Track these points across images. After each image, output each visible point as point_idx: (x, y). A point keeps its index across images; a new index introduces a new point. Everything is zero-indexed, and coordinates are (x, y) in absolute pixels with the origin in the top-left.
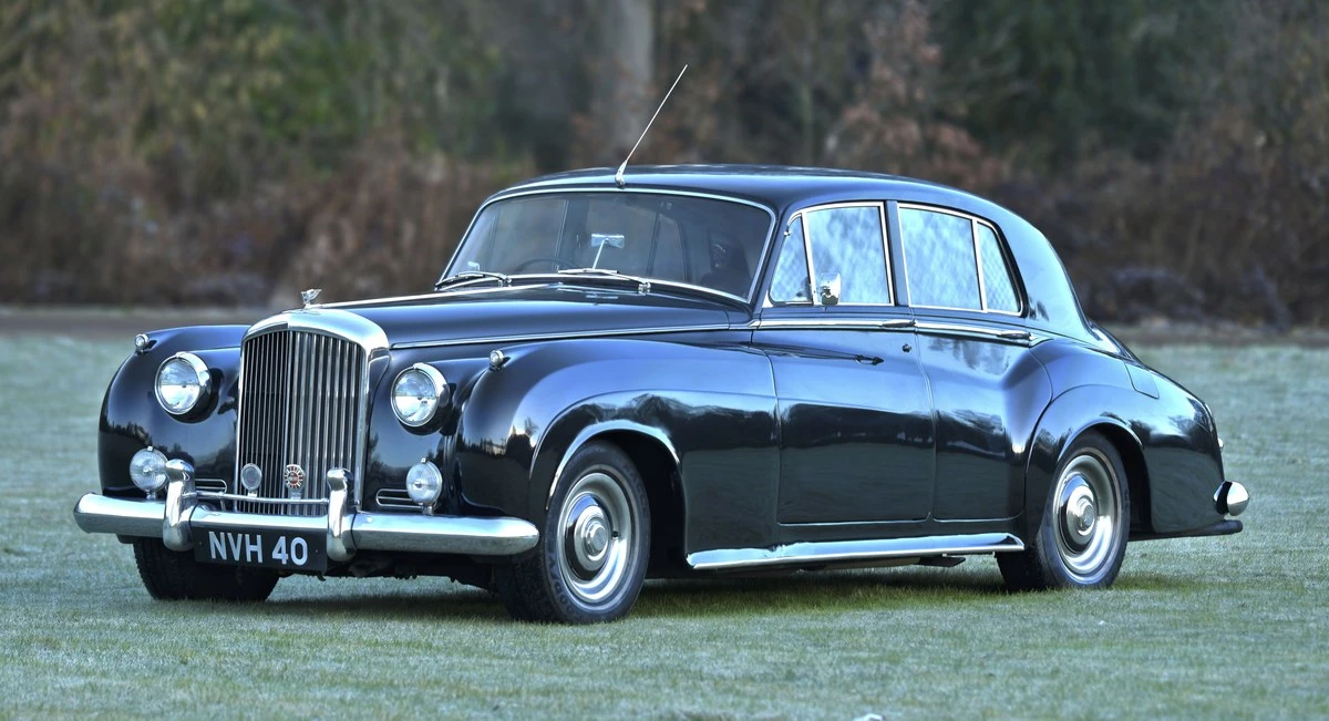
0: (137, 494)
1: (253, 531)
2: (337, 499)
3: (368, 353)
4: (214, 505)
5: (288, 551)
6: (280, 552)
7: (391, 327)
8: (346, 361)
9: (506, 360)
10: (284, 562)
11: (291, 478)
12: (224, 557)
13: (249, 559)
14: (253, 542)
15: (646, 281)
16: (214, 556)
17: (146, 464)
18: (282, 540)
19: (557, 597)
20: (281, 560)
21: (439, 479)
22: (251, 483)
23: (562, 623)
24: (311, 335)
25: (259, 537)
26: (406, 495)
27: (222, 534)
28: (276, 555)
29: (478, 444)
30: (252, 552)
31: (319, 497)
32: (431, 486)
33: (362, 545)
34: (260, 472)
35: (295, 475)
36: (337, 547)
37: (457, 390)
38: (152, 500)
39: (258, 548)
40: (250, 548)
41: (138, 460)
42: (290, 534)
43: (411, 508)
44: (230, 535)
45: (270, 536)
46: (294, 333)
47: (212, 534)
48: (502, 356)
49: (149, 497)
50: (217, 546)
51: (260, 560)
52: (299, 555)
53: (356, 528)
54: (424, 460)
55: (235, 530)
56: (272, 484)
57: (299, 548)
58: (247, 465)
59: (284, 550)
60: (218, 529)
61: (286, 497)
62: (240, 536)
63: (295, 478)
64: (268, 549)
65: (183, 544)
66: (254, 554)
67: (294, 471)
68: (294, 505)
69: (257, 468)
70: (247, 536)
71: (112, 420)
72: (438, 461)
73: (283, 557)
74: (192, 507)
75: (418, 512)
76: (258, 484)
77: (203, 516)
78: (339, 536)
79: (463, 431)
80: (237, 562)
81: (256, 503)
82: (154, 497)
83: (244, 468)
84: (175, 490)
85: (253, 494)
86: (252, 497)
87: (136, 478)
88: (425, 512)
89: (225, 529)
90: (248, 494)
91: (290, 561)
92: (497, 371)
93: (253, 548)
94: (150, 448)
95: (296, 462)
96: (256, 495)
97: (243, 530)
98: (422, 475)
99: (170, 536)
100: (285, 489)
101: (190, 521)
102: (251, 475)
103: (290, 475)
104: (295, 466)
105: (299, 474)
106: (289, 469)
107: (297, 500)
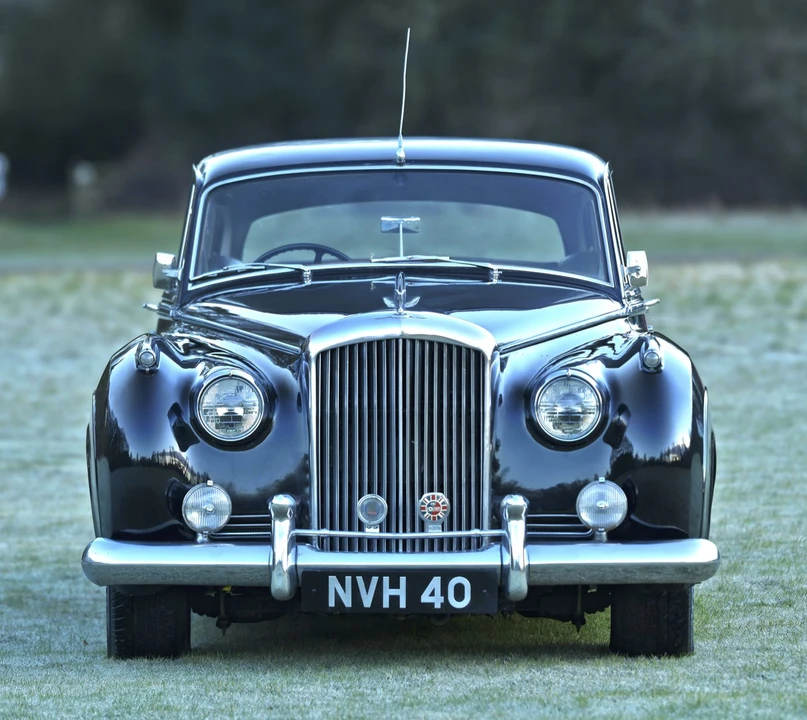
1: (394, 574)
2: (517, 529)
3: (489, 358)
5: (444, 592)
6: (433, 594)
10: (438, 606)
11: (431, 509)
12: (348, 602)
13: (386, 604)
14: (395, 584)
15: (496, 268)
16: (332, 603)
17: (208, 505)
18: (436, 582)
20: (433, 604)
21: (623, 500)
22: (372, 517)
24: (423, 342)
25: (403, 580)
27: (348, 579)
28: (425, 598)
30: (391, 597)
31: (469, 528)
32: (614, 509)
34: (383, 501)
35: (438, 505)
38: (202, 543)
39: (401, 592)
40: (388, 592)
41: (193, 498)
42: (447, 574)
44: (360, 579)
45: (418, 578)
47: (333, 581)
49: (200, 538)
50: (338, 593)
51: (403, 604)
52: (459, 595)
54: (602, 479)
55: (368, 573)
57: (459, 590)
58: (367, 496)
59: (438, 592)
60: (341, 573)
61: (422, 530)
62: (375, 579)
63: (437, 509)
64: (414, 591)
65: (290, 593)
66: (394, 600)
67: (435, 501)
68: (432, 540)
69: (379, 498)
70: (386, 580)
73: (438, 601)
74: (296, 549)
76: (382, 517)
77: (312, 558)
78: (524, 571)
79: (631, 446)
80: (367, 609)
81: (379, 540)
82: (206, 539)
83: (359, 503)
84: (282, 529)
85: (372, 530)
86: (372, 532)
87: (194, 518)
88: (597, 538)
89: (354, 572)
90: (367, 530)
91: (446, 603)
92: (651, 373)
93: (394, 592)
94: (210, 483)
95: (441, 490)
96: (378, 530)
97: (381, 572)
98: (602, 497)
99: (281, 584)
100: (422, 523)
101: (296, 565)
102: (372, 507)
103: (429, 505)
104: (436, 494)
105: (443, 503)
106: (428, 498)
107: (434, 532)
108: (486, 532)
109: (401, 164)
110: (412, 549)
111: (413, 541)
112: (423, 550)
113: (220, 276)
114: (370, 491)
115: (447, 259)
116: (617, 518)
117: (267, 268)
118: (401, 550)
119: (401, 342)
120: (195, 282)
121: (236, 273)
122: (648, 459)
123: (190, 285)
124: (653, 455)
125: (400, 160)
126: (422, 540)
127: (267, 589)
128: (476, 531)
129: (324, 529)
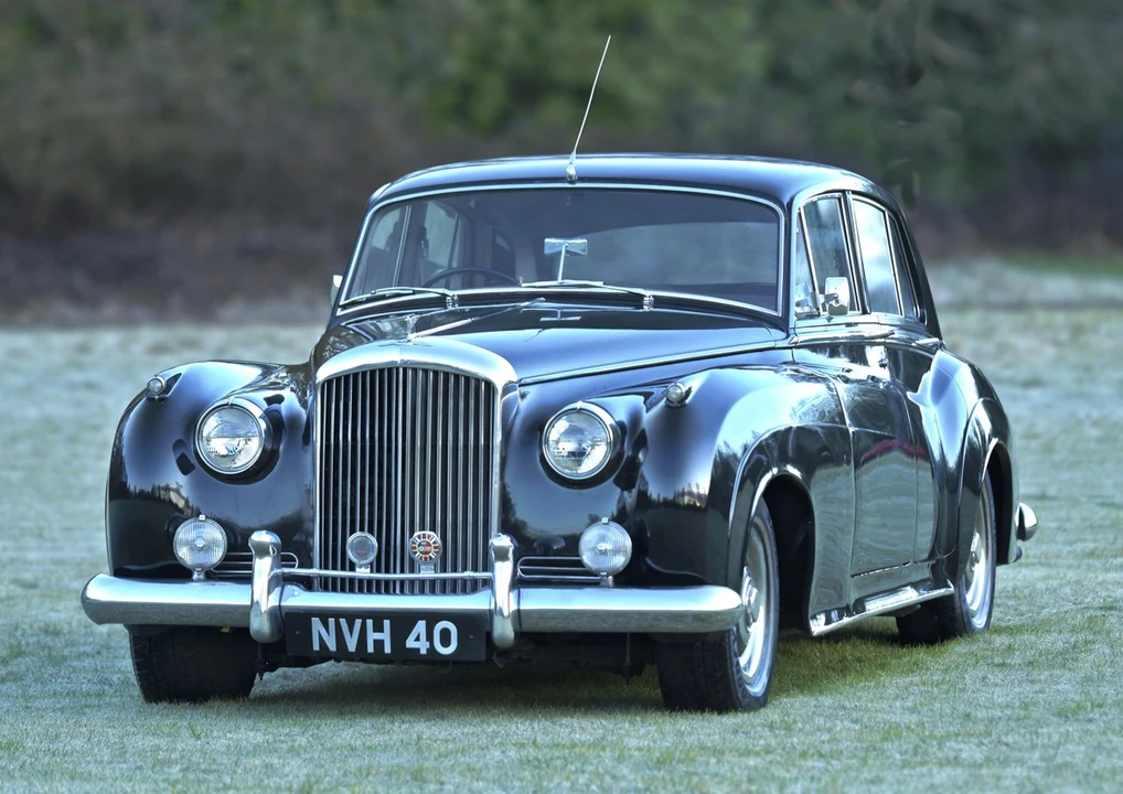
0: (181, 574)
1: (378, 616)
2: (503, 572)
3: (500, 391)
4: (307, 584)
5: (430, 637)
6: (417, 639)
7: (514, 357)
8: (472, 401)
10: (423, 652)
11: (421, 548)
12: (332, 646)
13: (371, 649)
14: (378, 628)
15: (648, 294)
16: (316, 647)
17: (199, 540)
18: (421, 626)
20: (418, 650)
21: (628, 542)
22: (362, 556)
23: (736, 710)
24: (426, 372)
25: (387, 623)
26: (580, 563)
27: (331, 621)
28: (410, 643)
29: (671, 497)
30: (376, 641)
31: (465, 569)
32: (616, 552)
33: (528, 626)
34: (373, 540)
35: (429, 544)
36: (504, 630)
37: (629, 434)
38: (199, 580)
39: (385, 636)
40: (372, 636)
41: (184, 533)
42: (432, 617)
43: (587, 579)
44: (343, 621)
45: (403, 622)
46: (405, 370)
47: (316, 622)
48: (684, 390)
49: (195, 576)
50: (322, 634)
51: (388, 650)
52: (446, 641)
53: (524, 606)
54: (605, 520)
55: (351, 615)
56: (393, 556)
57: (446, 633)
58: (358, 534)
59: (423, 637)
60: (324, 615)
61: (412, 571)
62: (358, 622)
63: (428, 549)
64: (400, 633)
65: (272, 634)
66: (379, 644)
67: (427, 540)
69: (370, 536)
70: (370, 622)
71: (134, 483)
72: (620, 518)
73: (423, 647)
74: (280, 588)
75: (596, 584)
76: (372, 557)
77: (299, 599)
78: (508, 616)
79: (646, 483)
80: (352, 653)
81: (370, 581)
82: (202, 577)
83: (350, 539)
84: (263, 568)
85: (363, 570)
86: (363, 572)
87: (184, 554)
88: (603, 583)
89: (338, 614)
90: (357, 569)
91: (432, 649)
92: (676, 408)
93: (378, 636)
94: (202, 517)
95: (433, 529)
96: (369, 570)
97: (364, 614)
98: (602, 539)
99: (260, 625)
100: (412, 561)
101: (280, 606)
102: (362, 547)
103: (420, 545)
104: (428, 532)
105: (435, 543)
106: (419, 537)
107: (427, 573)
108: (481, 575)
109: (572, 182)
110: (402, 592)
111: (402, 582)
112: (412, 593)
113: (369, 300)
114: (362, 529)
115: (600, 284)
116: (620, 561)
118: (398, 592)
119: (401, 370)
120: (344, 307)
121: (383, 297)
122: (661, 500)
123: (339, 310)
124: (666, 496)
125: (570, 177)
126: (412, 582)
127: (246, 630)
128: (469, 574)
129: (326, 568)
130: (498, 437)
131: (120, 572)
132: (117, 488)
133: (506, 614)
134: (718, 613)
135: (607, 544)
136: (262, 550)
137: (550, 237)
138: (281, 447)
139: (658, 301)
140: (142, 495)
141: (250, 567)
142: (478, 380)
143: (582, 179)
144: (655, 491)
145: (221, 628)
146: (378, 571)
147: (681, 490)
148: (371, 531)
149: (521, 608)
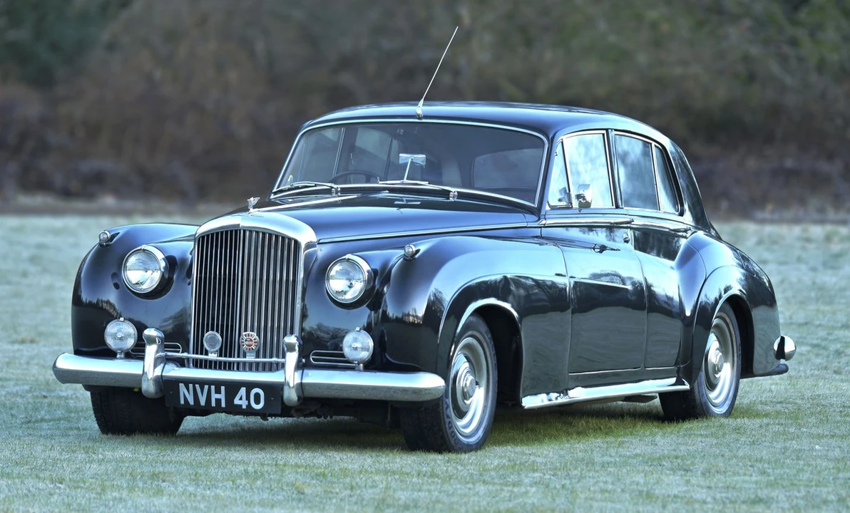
0: (109, 354)
1: (218, 384)
2: (292, 358)
3: (303, 246)
4: (181, 363)
5: (248, 398)
6: (241, 399)
8: (286, 252)
9: (418, 251)
10: (244, 407)
11: (247, 343)
12: (191, 402)
13: (213, 404)
14: (218, 391)
15: (454, 190)
16: (182, 402)
17: (119, 333)
18: (243, 391)
19: (449, 432)
20: (241, 406)
21: (370, 343)
22: (212, 346)
24: (257, 233)
25: (223, 388)
26: (343, 355)
27: (191, 386)
28: (237, 401)
29: (400, 316)
30: (216, 399)
31: (271, 357)
32: (363, 349)
33: (307, 394)
34: (219, 336)
35: (251, 340)
36: (291, 395)
37: (380, 276)
38: (121, 358)
39: (222, 396)
40: (214, 396)
41: (112, 328)
42: (250, 385)
43: (345, 365)
44: (197, 386)
45: (233, 387)
46: (244, 231)
47: (182, 385)
48: (414, 249)
49: (118, 356)
50: (186, 394)
51: (223, 405)
52: (257, 401)
53: (305, 381)
54: (358, 329)
55: (202, 383)
56: (228, 347)
57: (257, 396)
58: (210, 332)
59: (244, 397)
60: (187, 382)
62: (206, 387)
63: (251, 343)
64: (230, 397)
65: (156, 393)
66: (218, 400)
67: (250, 338)
68: (248, 363)
69: (216, 334)
70: (213, 387)
71: (85, 297)
72: (368, 329)
73: (244, 404)
74: (162, 365)
75: (352, 369)
76: (218, 348)
77: (174, 372)
78: (293, 387)
79: (387, 306)
80: (202, 406)
81: (216, 362)
82: (123, 356)
83: (206, 335)
84: (151, 351)
85: (213, 355)
86: (213, 356)
87: (110, 342)
88: (357, 369)
89: (194, 382)
90: (210, 355)
91: (249, 406)
92: (410, 260)
93: (218, 396)
94: (122, 319)
95: (252, 330)
96: (216, 355)
97: (210, 382)
98: (355, 340)
99: (148, 387)
100: (244, 351)
101: (161, 376)
102: (212, 340)
103: (246, 340)
104: (250, 333)
105: (254, 339)
106: (246, 335)
107: (250, 358)
108: (281, 360)
109: (419, 118)
110: (238, 369)
111: (238, 363)
112: (244, 370)
113: (289, 190)
114: (213, 330)
115: (426, 183)
116: (365, 355)
117: (316, 186)
118: (235, 369)
119: (242, 231)
120: (275, 193)
122: (395, 318)
124: (398, 315)
125: (418, 115)
127: (140, 390)
128: (274, 359)
129: (197, 353)
130: (301, 275)
131: (78, 352)
132: (77, 300)
133: (291, 385)
134: (426, 389)
135: (358, 344)
136: (152, 340)
137: (403, 153)
138: (175, 277)
139: (461, 195)
140: (90, 305)
141: (144, 351)
142: (290, 239)
143: (426, 117)
144: (392, 312)
145: (134, 388)
146: (221, 356)
147: (407, 312)
148: (217, 331)
149: (303, 381)
